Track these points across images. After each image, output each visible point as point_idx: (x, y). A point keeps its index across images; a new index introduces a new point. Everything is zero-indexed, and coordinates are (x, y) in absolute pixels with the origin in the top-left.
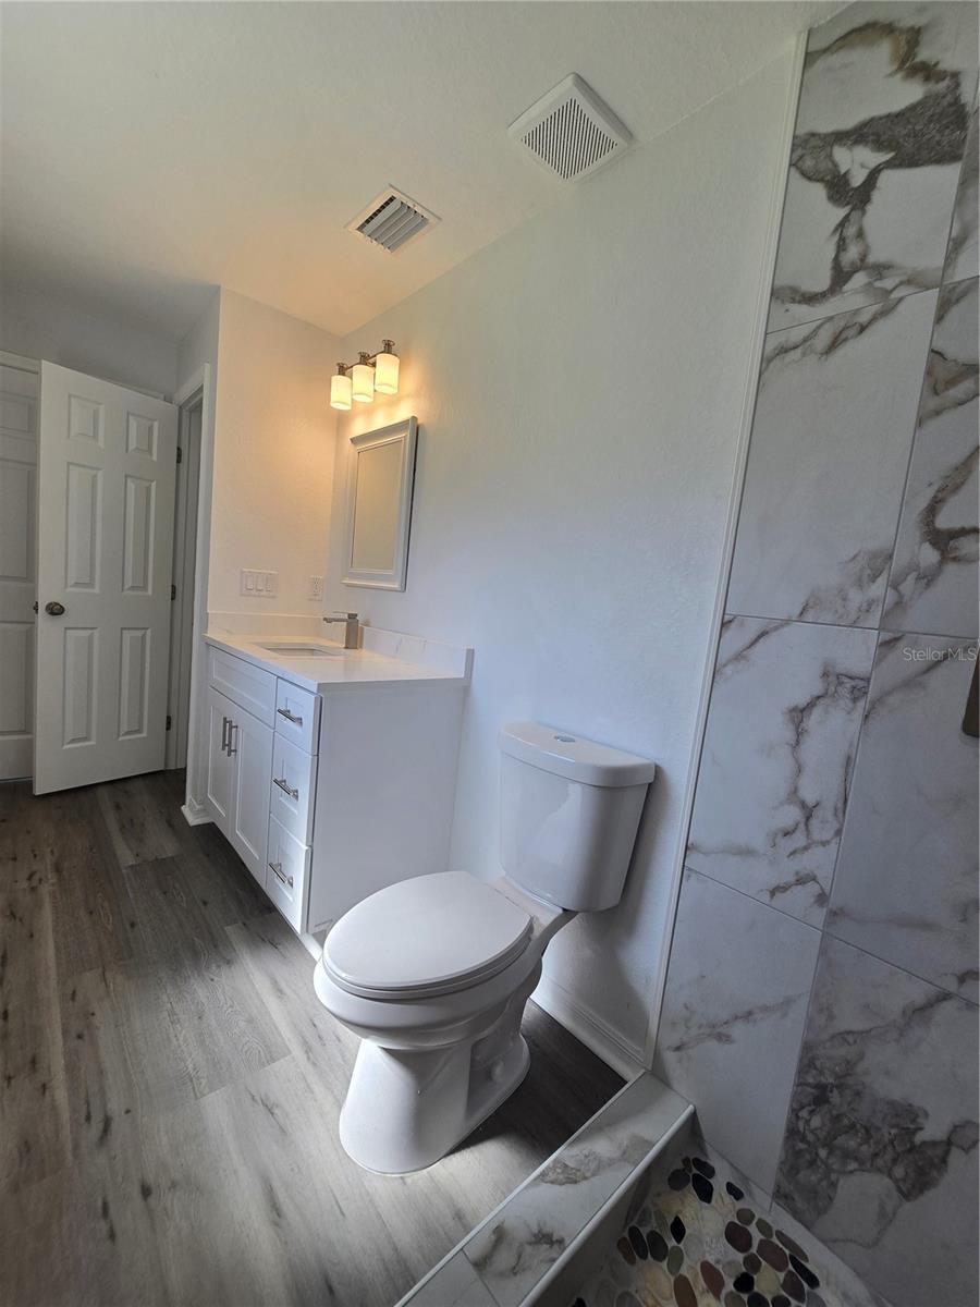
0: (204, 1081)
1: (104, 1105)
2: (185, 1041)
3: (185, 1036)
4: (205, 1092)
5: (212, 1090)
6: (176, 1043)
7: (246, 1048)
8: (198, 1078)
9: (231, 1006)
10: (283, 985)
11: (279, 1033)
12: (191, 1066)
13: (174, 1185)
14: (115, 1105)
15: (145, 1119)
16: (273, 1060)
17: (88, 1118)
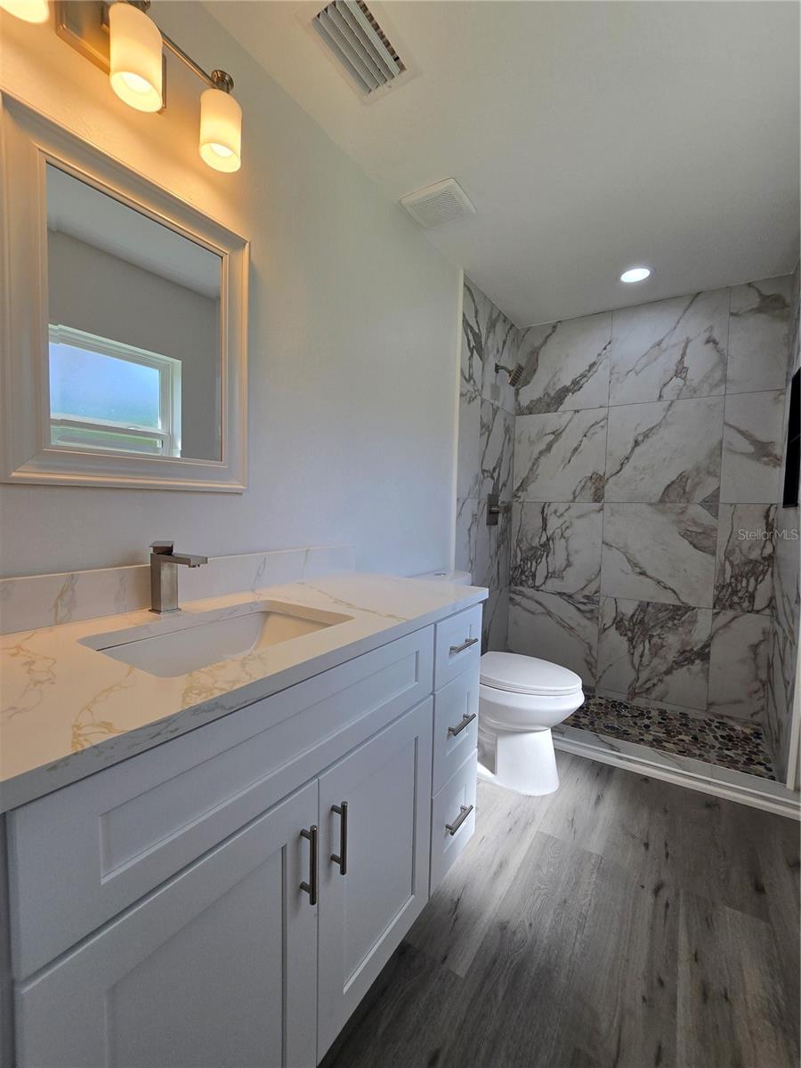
0: (593, 861)
1: (655, 904)
2: (586, 895)
3: (584, 899)
4: (594, 856)
5: (591, 854)
6: (593, 900)
7: (556, 855)
8: (594, 866)
9: (539, 888)
10: (495, 867)
11: (532, 844)
12: (594, 876)
13: (633, 837)
14: (648, 897)
15: (635, 874)
16: (549, 836)
17: (667, 905)
